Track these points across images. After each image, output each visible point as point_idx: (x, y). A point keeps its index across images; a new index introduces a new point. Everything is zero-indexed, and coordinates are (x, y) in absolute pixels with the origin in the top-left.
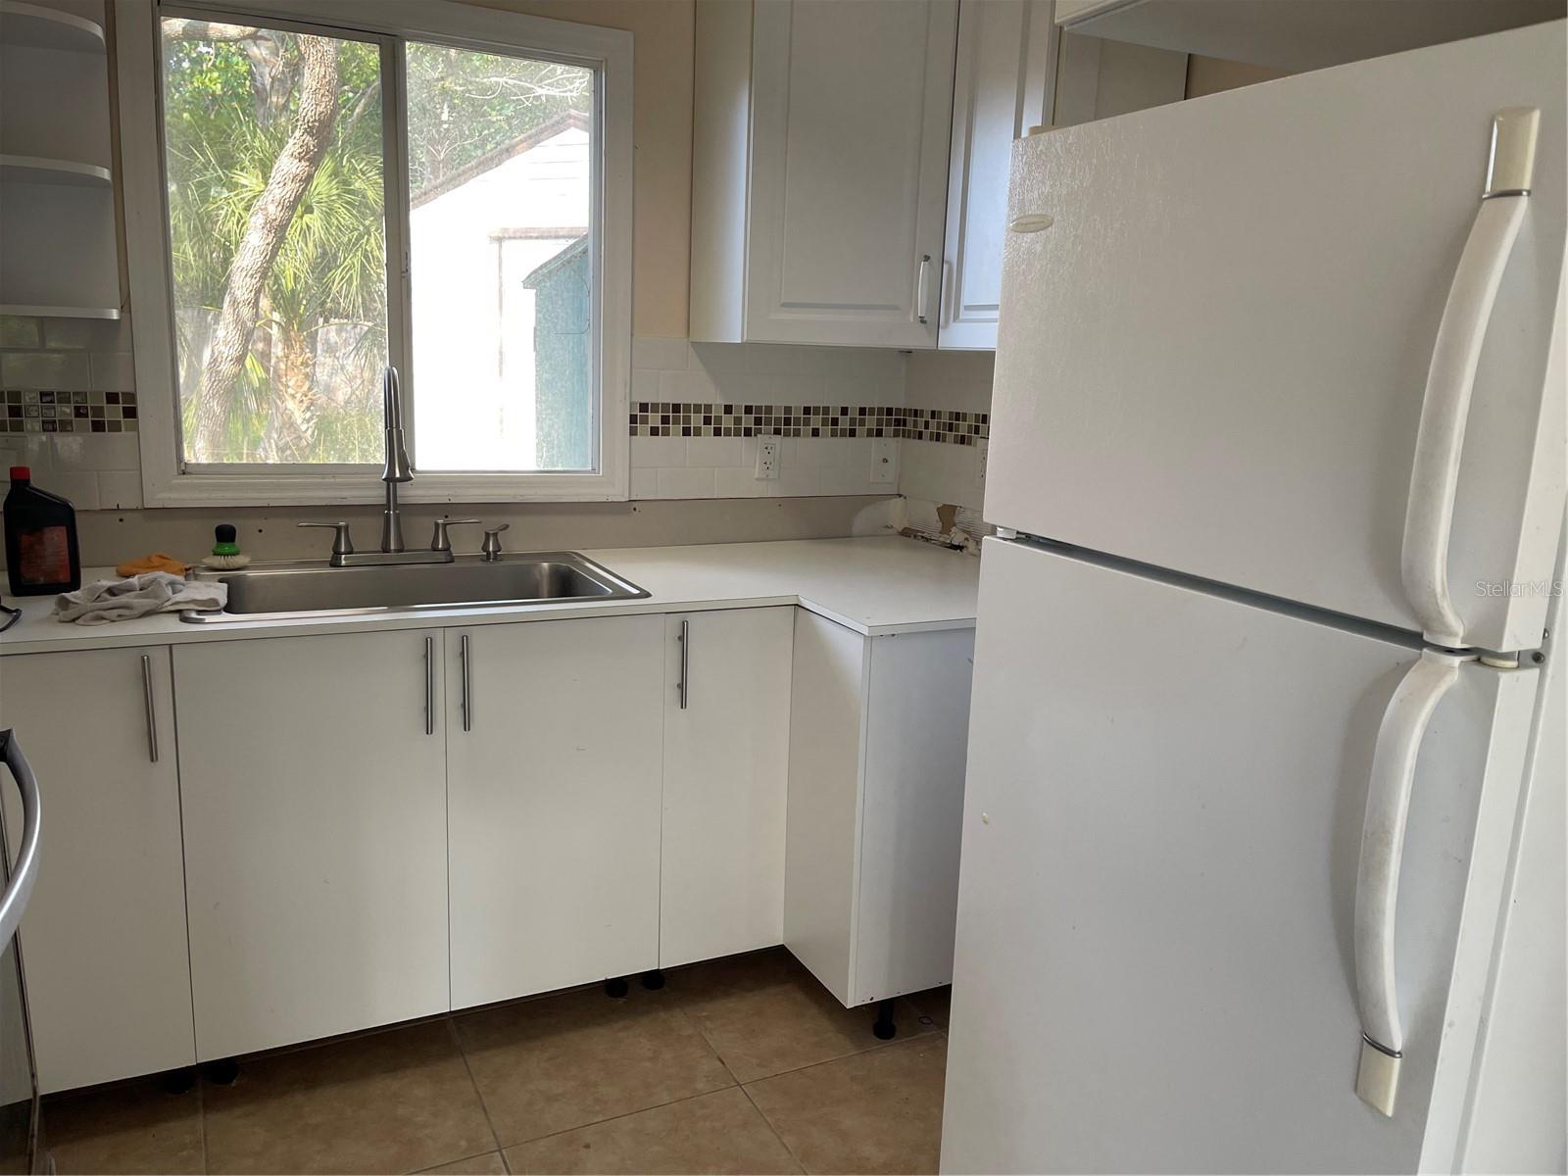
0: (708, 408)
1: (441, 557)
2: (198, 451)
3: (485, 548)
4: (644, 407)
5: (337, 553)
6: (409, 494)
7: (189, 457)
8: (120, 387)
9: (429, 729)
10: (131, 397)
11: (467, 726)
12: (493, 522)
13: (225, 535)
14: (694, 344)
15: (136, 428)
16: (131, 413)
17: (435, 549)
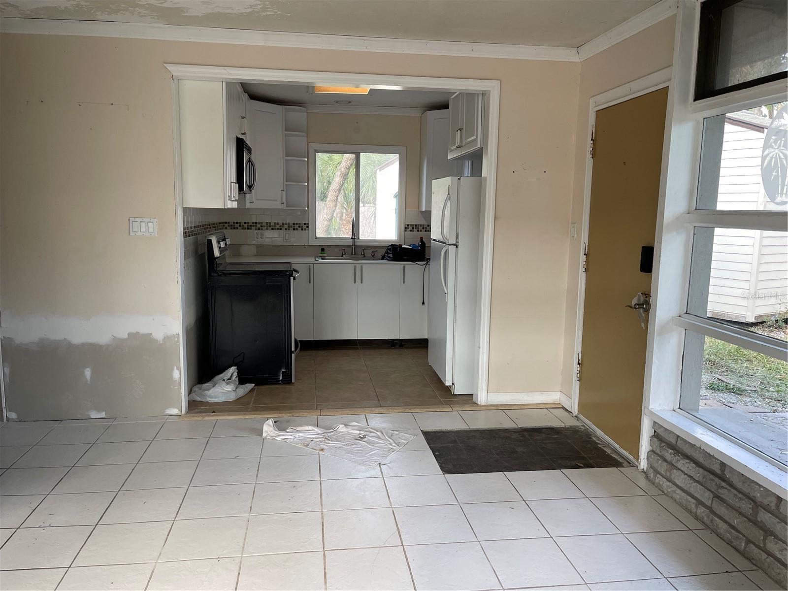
0: (423, 225)
1: (363, 256)
2: (320, 233)
3: (372, 255)
4: (408, 225)
5: (343, 254)
6: (358, 243)
7: (317, 236)
8: (306, 222)
9: (355, 282)
10: (308, 224)
11: (362, 283)
12: (373, 250)
13: (323, 250)
14: (420, 211)
15: (308, 230)
16: (308, 227)
17: (362, 254)
